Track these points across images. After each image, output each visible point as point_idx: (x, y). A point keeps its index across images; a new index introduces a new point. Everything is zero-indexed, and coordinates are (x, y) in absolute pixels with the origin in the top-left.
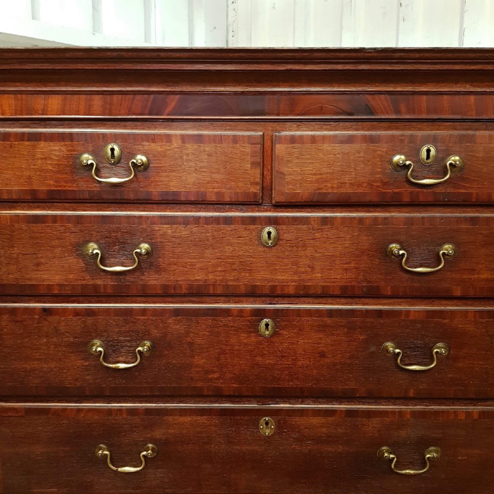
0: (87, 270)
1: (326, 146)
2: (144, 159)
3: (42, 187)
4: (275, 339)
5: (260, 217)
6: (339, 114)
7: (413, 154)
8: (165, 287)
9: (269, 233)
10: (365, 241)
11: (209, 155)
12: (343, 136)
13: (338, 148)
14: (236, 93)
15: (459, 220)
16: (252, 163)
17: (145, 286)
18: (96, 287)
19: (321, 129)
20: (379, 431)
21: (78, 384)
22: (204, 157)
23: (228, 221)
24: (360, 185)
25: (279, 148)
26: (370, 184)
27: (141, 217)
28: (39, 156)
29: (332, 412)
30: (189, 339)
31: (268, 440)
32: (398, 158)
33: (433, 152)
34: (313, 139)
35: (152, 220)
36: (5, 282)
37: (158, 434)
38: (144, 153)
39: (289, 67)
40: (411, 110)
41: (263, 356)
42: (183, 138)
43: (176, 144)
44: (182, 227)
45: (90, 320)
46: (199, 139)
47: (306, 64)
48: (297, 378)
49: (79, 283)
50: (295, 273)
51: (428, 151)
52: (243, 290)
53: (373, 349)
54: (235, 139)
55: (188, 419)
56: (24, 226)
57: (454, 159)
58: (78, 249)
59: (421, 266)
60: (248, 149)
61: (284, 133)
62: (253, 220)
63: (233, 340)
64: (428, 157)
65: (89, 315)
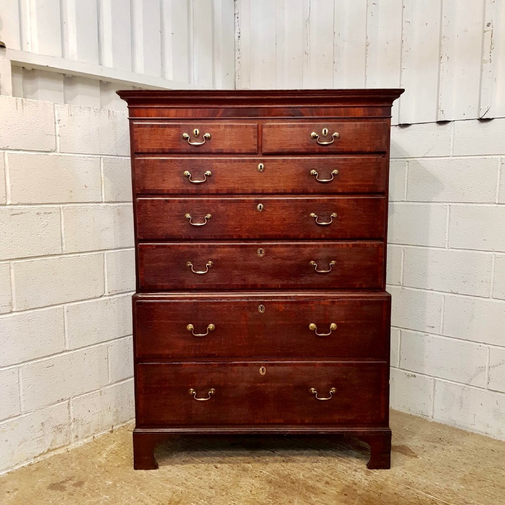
0: (184, 183)
1: (284, 129)
2: (209, 135)
3: (167, 147)
4: (264, 213)
5: (257, 160)
6: (288, 116)
7: (319, 132)
8: (217, 190)
9: (261, 166)
10: (301, 169)
11: (236, 133)
12: (291, 125)
13: (289, 129)
14: (246, 108)
15: (339, 160)
16: (254, 137)
17: (208, 190)
18: (188, 190)
19: (282, 122)
20: (310, 254)
21: (179, 234)
22: (234, 134)
23: (244, 161)
24: (298, 145)
25: (265, 130)
26: (302, 145)
27: (207, 160)
28: (166, 134)
29: (289, 246)
30: (227, 213)
31: (261, 259)
32: (313, 134)
33: (327, 131)
34: (279, 126)
35: (212, 161)
36: (149, 188)
37: (214, 256)
38: (209, 132)
39: (268, 97)
40: (318, 114)
41: (259, 220)
42: (226, 126)
43: (222, 129)
44: (224, 164)
45: (185, 205)
46: (232, 126)
47: (275, 96)
48: (274, 231)
49: (181, 188)
50: (272, 184)
51: (325, 131)
52: (250, 191)
53: (306, 216)
54: (246, 126)
55: (227, 249)
56: (158, 164)
57: (336, 134)
58: (181, 173)
59: (325, 179)
60: (252, 130)
61: (267, 124)
62: (254, 161)
63: (246, 214)
64: (325, 133)
65: (185, 203)
